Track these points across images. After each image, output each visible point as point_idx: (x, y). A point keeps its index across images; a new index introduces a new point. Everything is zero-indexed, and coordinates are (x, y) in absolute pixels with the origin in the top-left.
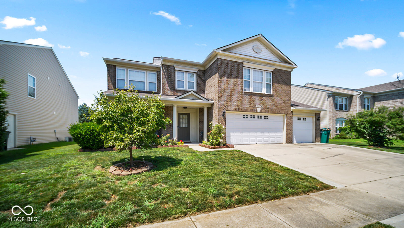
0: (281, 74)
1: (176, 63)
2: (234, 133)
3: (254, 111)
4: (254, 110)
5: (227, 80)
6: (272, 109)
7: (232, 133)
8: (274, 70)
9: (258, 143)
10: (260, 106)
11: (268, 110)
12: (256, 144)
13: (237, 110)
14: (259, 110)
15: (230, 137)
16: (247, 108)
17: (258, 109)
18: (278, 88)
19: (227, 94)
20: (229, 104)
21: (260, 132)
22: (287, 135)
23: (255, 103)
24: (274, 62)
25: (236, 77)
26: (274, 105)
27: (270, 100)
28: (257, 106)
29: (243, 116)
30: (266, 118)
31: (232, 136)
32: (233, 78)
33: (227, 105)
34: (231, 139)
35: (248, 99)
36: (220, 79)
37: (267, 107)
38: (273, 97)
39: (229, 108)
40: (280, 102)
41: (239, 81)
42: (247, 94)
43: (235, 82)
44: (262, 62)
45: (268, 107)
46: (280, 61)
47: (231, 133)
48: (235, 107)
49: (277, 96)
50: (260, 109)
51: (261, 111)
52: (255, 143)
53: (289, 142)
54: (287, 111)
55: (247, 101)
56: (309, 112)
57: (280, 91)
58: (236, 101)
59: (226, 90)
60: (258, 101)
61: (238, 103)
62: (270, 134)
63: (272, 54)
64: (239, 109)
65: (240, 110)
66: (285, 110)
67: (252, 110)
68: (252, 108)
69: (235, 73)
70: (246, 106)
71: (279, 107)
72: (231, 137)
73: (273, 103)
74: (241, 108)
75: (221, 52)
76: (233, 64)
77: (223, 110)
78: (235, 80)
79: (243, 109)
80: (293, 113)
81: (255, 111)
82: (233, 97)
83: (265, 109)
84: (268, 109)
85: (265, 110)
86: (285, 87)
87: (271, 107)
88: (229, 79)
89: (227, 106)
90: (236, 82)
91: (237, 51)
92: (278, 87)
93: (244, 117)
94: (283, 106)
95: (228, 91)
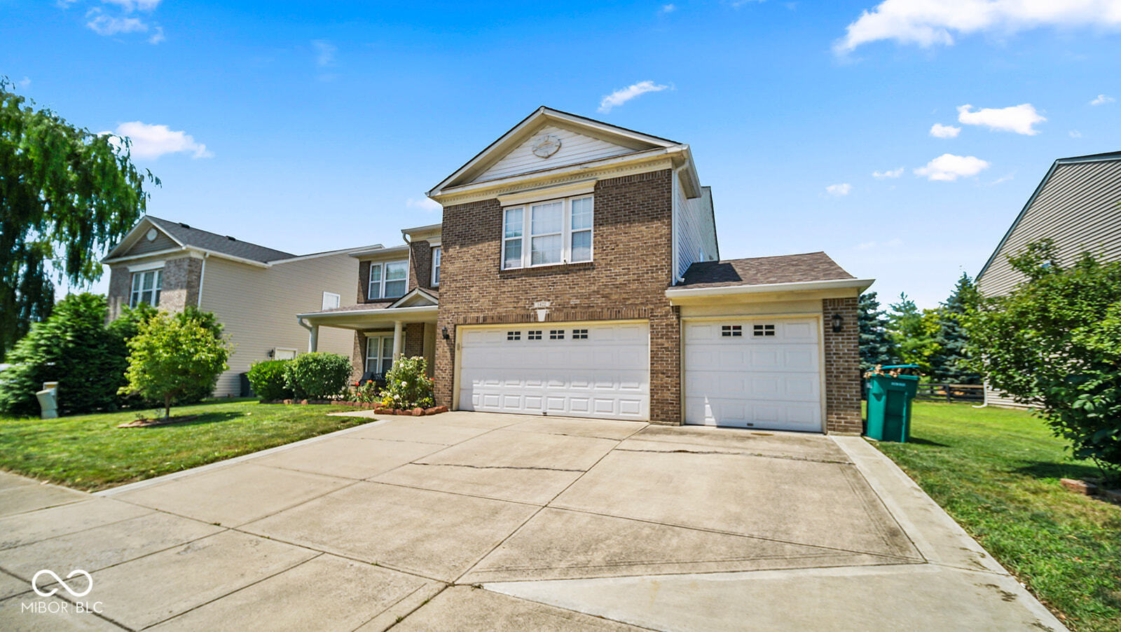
0: (624, 190)
1: (429, 233)
2: (482, 381)
3: (528, 318)
4: (528, 316)
5: (461, 252)
6: (589, 307)
7: (477, 382)
8: (596, 187)
9: (549, 412)
10: (548, 304)
11: (573, 311)
12: (545, 414)
13: (481, 320)
14: (541, 315)
15: (472, 389)
16: (506, 312)
17: (538, 311)
18: (613, 238)
19: (458, 285)
20: (462, 307)
21: (559, 380)
22: (653, 392)
23: (532, 295)
24: (585, 166)
25: (482, 239)
26: (598, 292)
27: (581, 281)
28: (536, 305)
29: (507, 336)
30: (580, 335)
31: (477, 388)
32: (476, 243)
33: (456, 310)
34: (474, 396)
35: (510, 289)
36: (444, 254)
37: (569, 302)
38: (594, 269)
39: (462, 317)
40: (620, 280)
41: (489, 245)
42: (507, 275)
43: (479, 252)
44: (554, 179)
45: (574, 302)
46: (628, 151)
47: (474, 382)
48: (476, 315)
49: (607, 264)
50: (545, 310)
51: (548, 316)
52: (540, 412)
53: (664, 417)
54: (652, 307)
55: (508, 294)
56: (774, 299)
57: (621, 246)
58: (479, 297)
59: (457, 275)
60: (540, 290)
61: (485, 302)
62: (594, 388)
63: (599, 142)
64: (485, 319)
65: (488, 321)
66: (642, 304)
67: (520, 317)
68: (523, 312)
69: (480, 230)
70: (506, 307)
71: (614, 297)
72: (474, 392)
73: (594, 288)
74: (490, 314)
75: (440, 193)
76: (476, 210)
77: (449, 323)
78: (480, 246)
79: (495, 318)
80: (684, 312)
81: (532, 319)
82: (472, 289)
83: (565, 310)
84: (572, 308)
85: (562, 312)
86: (644, 228)
87: (586, 301)
88: (465, 249)
89: (457, 313)
90: (481, 250)
91: (492, 173)
92: (611, 234)
93: (509, 338)
94: (634, 291)
95: (461, 277)
